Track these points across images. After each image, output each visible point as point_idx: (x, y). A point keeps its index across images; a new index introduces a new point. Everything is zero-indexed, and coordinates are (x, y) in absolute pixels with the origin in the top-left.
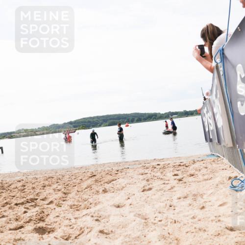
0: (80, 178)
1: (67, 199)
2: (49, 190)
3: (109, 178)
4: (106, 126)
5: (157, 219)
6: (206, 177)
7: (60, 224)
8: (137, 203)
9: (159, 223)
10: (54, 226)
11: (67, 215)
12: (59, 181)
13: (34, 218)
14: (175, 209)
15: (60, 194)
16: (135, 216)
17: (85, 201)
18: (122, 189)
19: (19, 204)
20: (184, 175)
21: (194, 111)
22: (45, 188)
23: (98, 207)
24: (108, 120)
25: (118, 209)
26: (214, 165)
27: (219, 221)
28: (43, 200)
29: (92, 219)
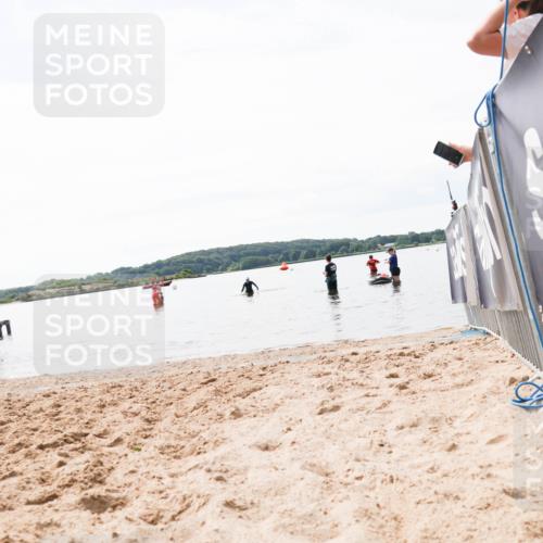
0: (181, 386)
1: (153, 432)
2: (112, 414)
3: (247, 384)
4: (238, 269)
5: (353, 475)
6: (458, 380)
7: (137, 489)
8: (308, 440)
9: (357, 483)
10: (124, 494)
11: (155, 468)
12: (134, 393)
13: (80, 477)
14: (390, 452)
15: (138, 423)
16: (303, 468)
17: (194, 437)
18: (274, 409)
19: (47, 446)
20: (412, 376)
21: (433, 233)
22: (105, 410)
23: (222, 450)
24: (240, 257)
25: (267, 453)
26: (478, 353)
27: (489, 476)
28: (99, 436)
29: (209, 475)
